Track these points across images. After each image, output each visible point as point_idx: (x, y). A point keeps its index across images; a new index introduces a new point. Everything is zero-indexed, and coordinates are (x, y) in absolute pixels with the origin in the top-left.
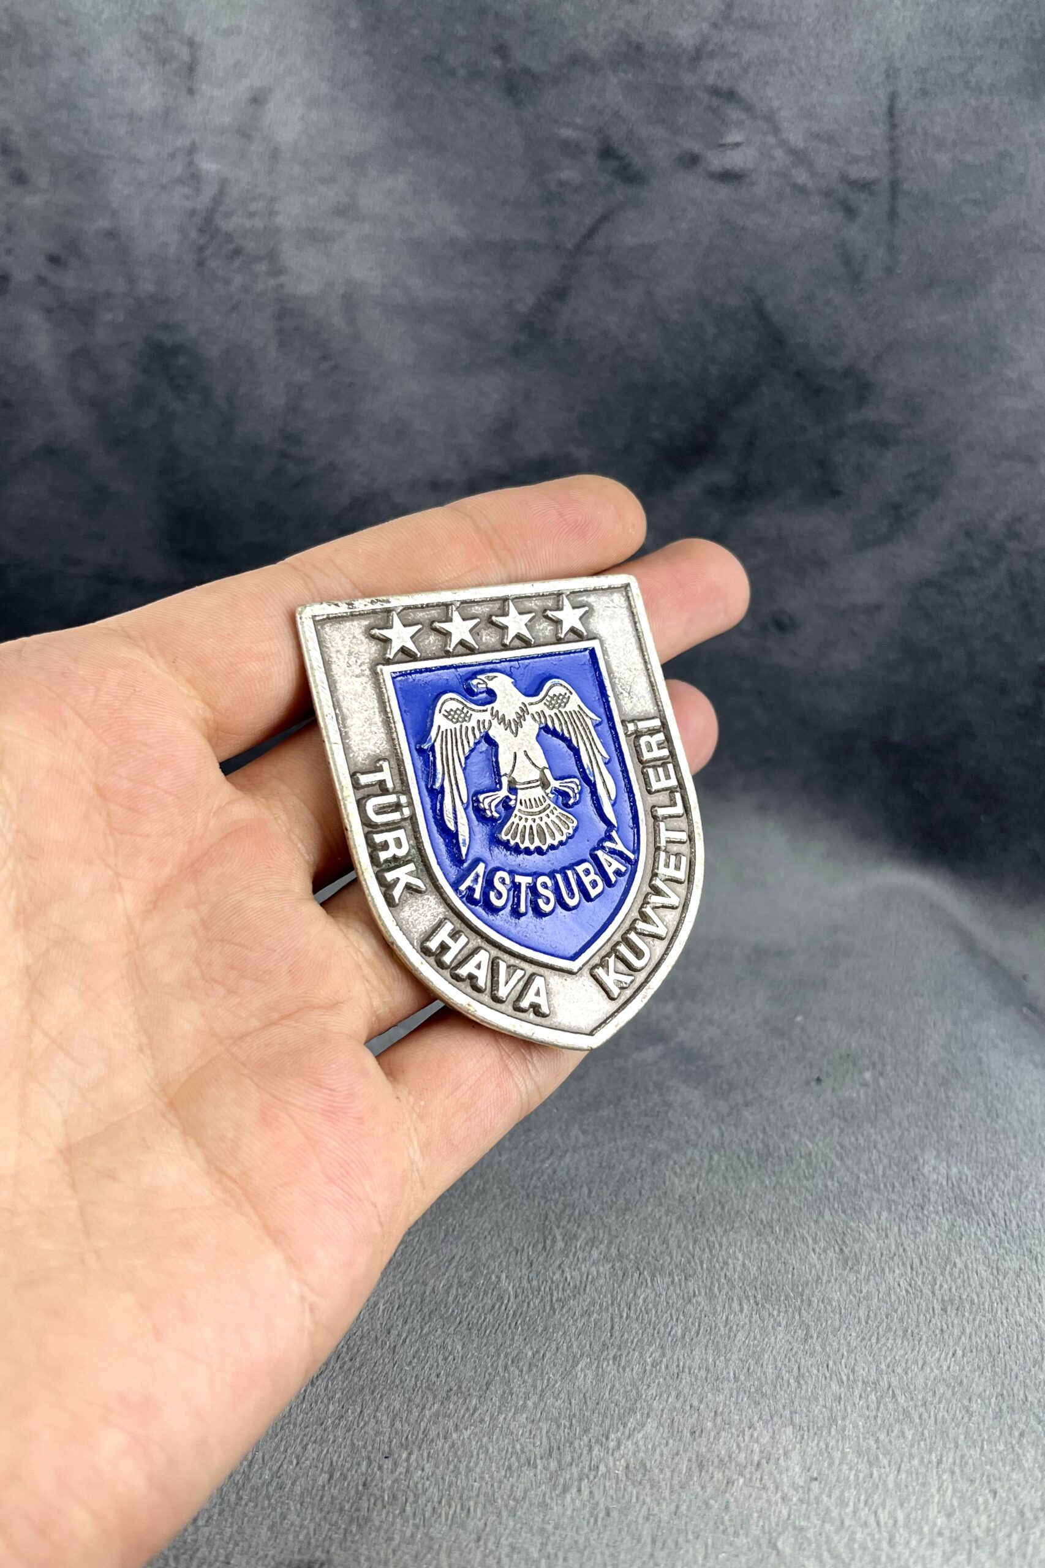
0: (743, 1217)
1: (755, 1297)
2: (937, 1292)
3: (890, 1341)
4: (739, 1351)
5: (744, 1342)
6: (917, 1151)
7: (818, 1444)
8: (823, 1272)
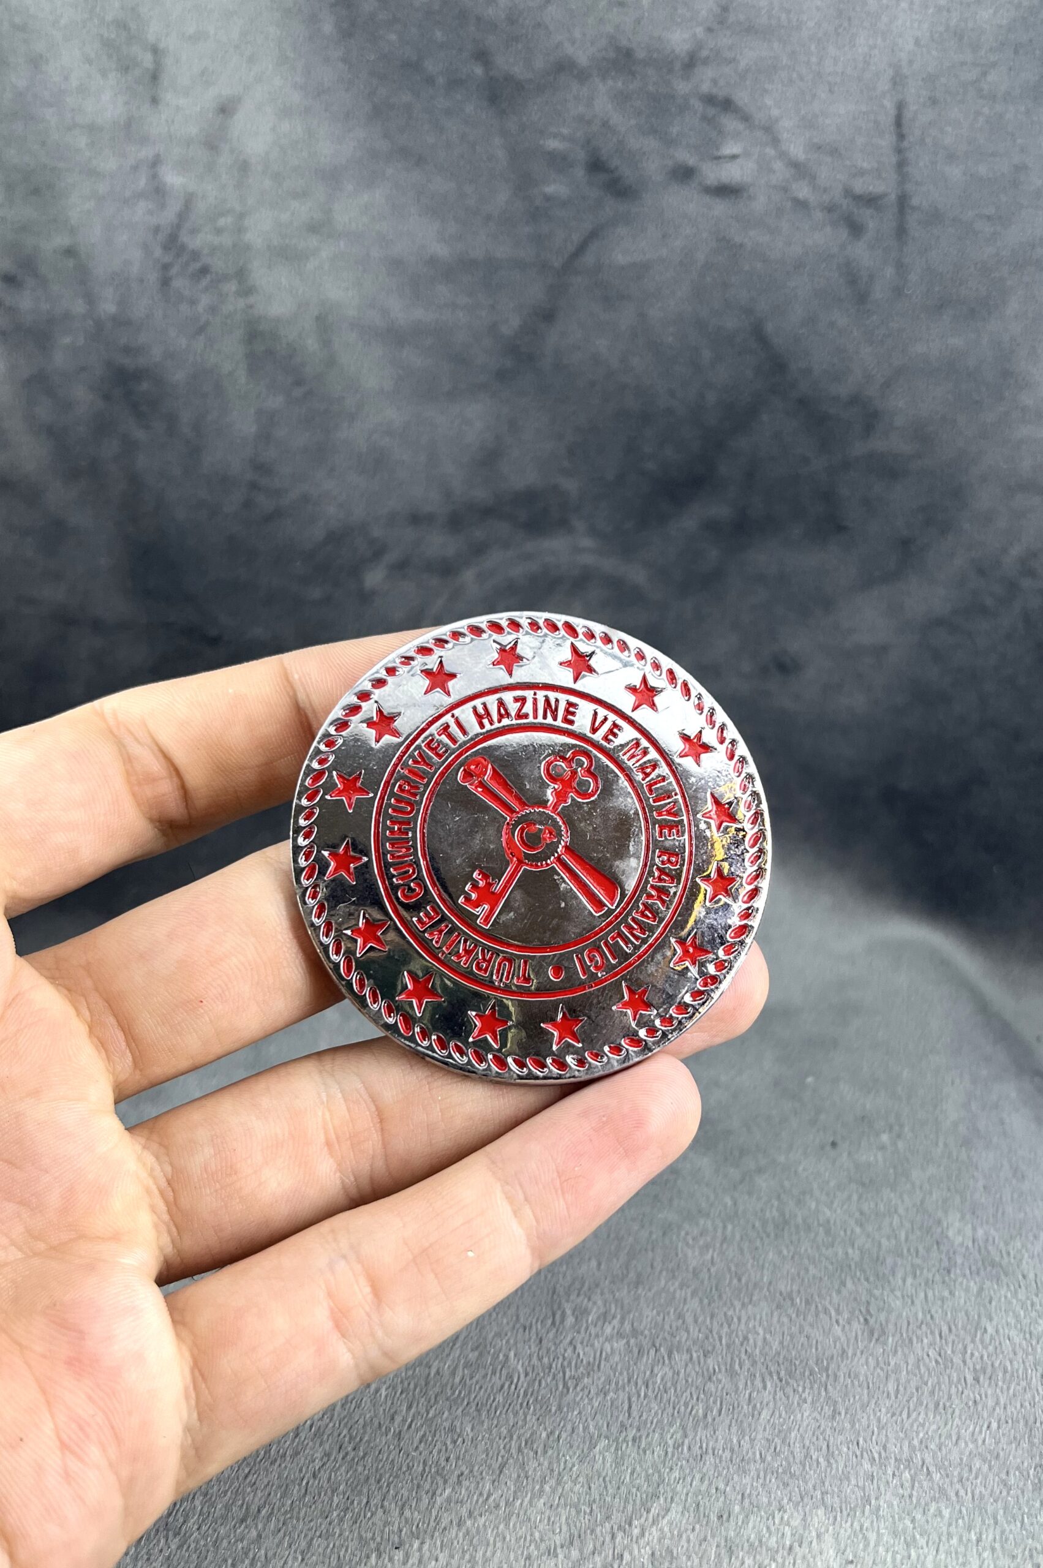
0: (761, 1289)
1: (778, 1373)
2: (968, 1361)
3: (922, 1415)
4: (765, 1430)
5: (769, 1421)
6: (940, 1214)
7: (852, 1525)
8: (848, 1346)
